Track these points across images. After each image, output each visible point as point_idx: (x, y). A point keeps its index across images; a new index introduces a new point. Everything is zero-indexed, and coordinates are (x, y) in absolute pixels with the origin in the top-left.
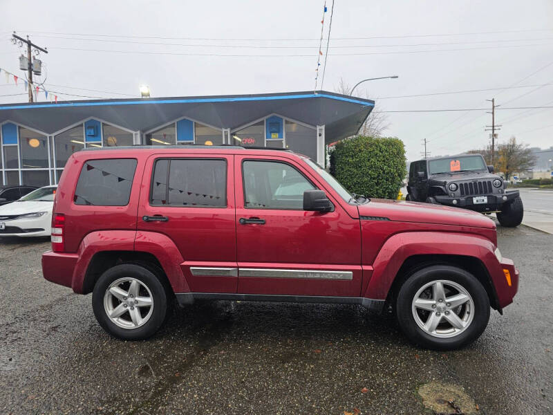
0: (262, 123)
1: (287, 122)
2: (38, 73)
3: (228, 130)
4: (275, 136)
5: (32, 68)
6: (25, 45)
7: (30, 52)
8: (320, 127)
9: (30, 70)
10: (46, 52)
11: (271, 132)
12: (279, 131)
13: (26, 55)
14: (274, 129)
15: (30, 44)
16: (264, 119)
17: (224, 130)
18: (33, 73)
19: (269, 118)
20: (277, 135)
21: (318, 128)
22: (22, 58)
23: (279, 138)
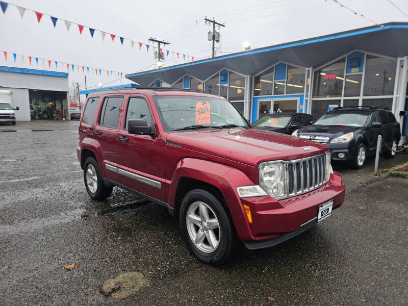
0: (343, 60)
1: (368, 57)
2: (218, 41)
3: (311, 69)
4: (355, 71)
5: (215, 38)
6: (212, 24)
7: (214, 28)
8: (402, 59)
9: (214, 39)
10: (224, 26)
11: (351, 67)
12: (359, 65)
13: (212, 31)
14: (354, 64)
15: (214, 23)
16: (346, 55)
17: (307, 69)
18: (215, 41)
19: (350, 55)
20: (357, 69)
21: (399, 59)
22: (209, 33)
23: (359, 72)
